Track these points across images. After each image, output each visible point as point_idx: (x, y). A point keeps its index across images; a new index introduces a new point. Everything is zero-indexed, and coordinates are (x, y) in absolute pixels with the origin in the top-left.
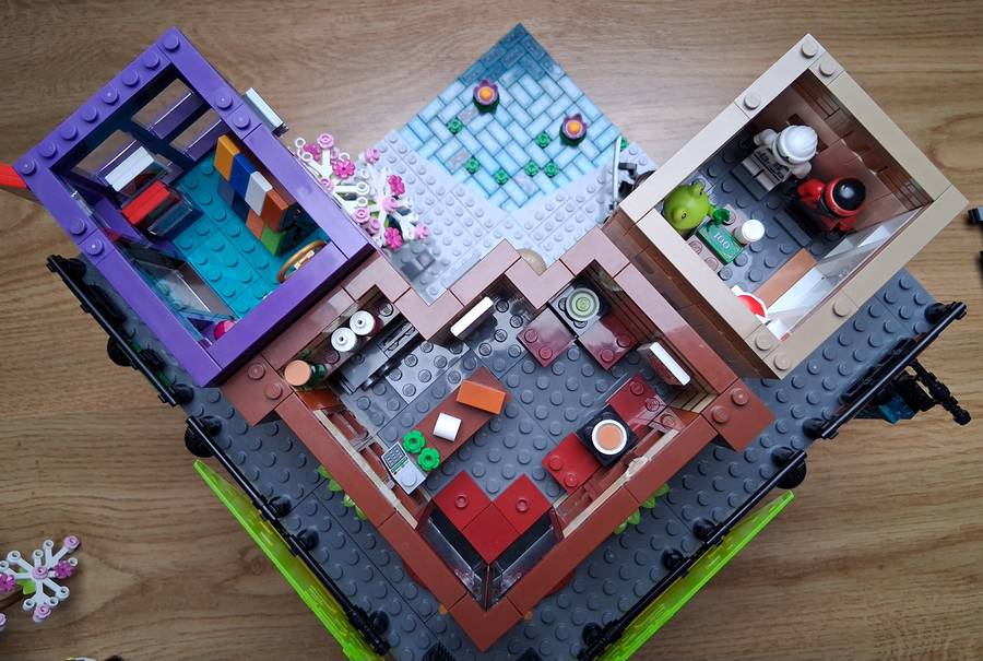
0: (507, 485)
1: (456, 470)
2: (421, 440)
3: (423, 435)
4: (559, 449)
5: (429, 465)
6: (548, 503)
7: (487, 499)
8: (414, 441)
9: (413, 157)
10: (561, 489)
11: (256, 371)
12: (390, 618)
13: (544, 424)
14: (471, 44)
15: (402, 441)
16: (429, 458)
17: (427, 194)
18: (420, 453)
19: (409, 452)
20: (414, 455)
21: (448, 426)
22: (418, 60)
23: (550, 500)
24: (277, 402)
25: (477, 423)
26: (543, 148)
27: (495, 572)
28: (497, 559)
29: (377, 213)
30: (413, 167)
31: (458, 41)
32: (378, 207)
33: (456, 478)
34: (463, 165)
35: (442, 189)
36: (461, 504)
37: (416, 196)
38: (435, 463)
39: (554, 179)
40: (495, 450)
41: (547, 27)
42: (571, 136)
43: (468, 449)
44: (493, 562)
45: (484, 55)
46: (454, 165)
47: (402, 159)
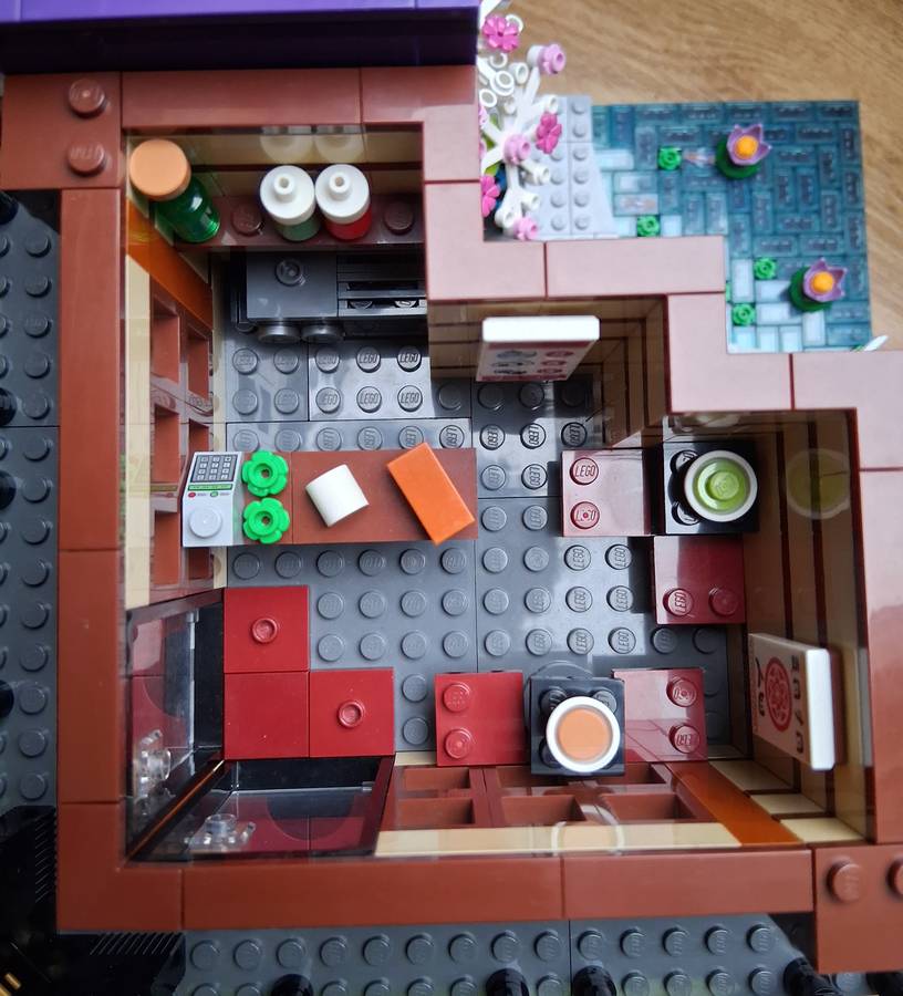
0: (353, 663)
1: (294, 575)
2: (279, 481)
3: (290, 475)
4: (477, 680)
5: (257, 528)
6: (391, 743)
7: (304, 659)
8: (267, 472)
9: (585, 150)
10: (431, 741)
11: (86, 94)
12: (15, 710)
13: (486, 623)
14: (774, 79)
15: (248, 457)
16: (267, 519)
17: (563, 211)
18: (260, 499)
19: (244, 484)
20: (248, 494)
21: (339, 494)
22: (691, 42)
23: (398, 743)
24: (74, 182)
25: (390, 530)
26: (756, 278)
27: (224, 780)
28: (244, 762)
29: (491, 144)
30: (575, 163)
31: (760, 62)
32: (501, 137)
33: (287, 588)
34: (638, 217)
35: (587, 219)
36: (261, 633)
37: (548, 202)
38: (272, 535)
39: (738, 329)
40: (380, 600)
41: (885, 138)
42: (808, 291)
43: (342, 562)
44: (234, 762)
45: (782, 103)
46: (627, 206)
47: (569, 142)
